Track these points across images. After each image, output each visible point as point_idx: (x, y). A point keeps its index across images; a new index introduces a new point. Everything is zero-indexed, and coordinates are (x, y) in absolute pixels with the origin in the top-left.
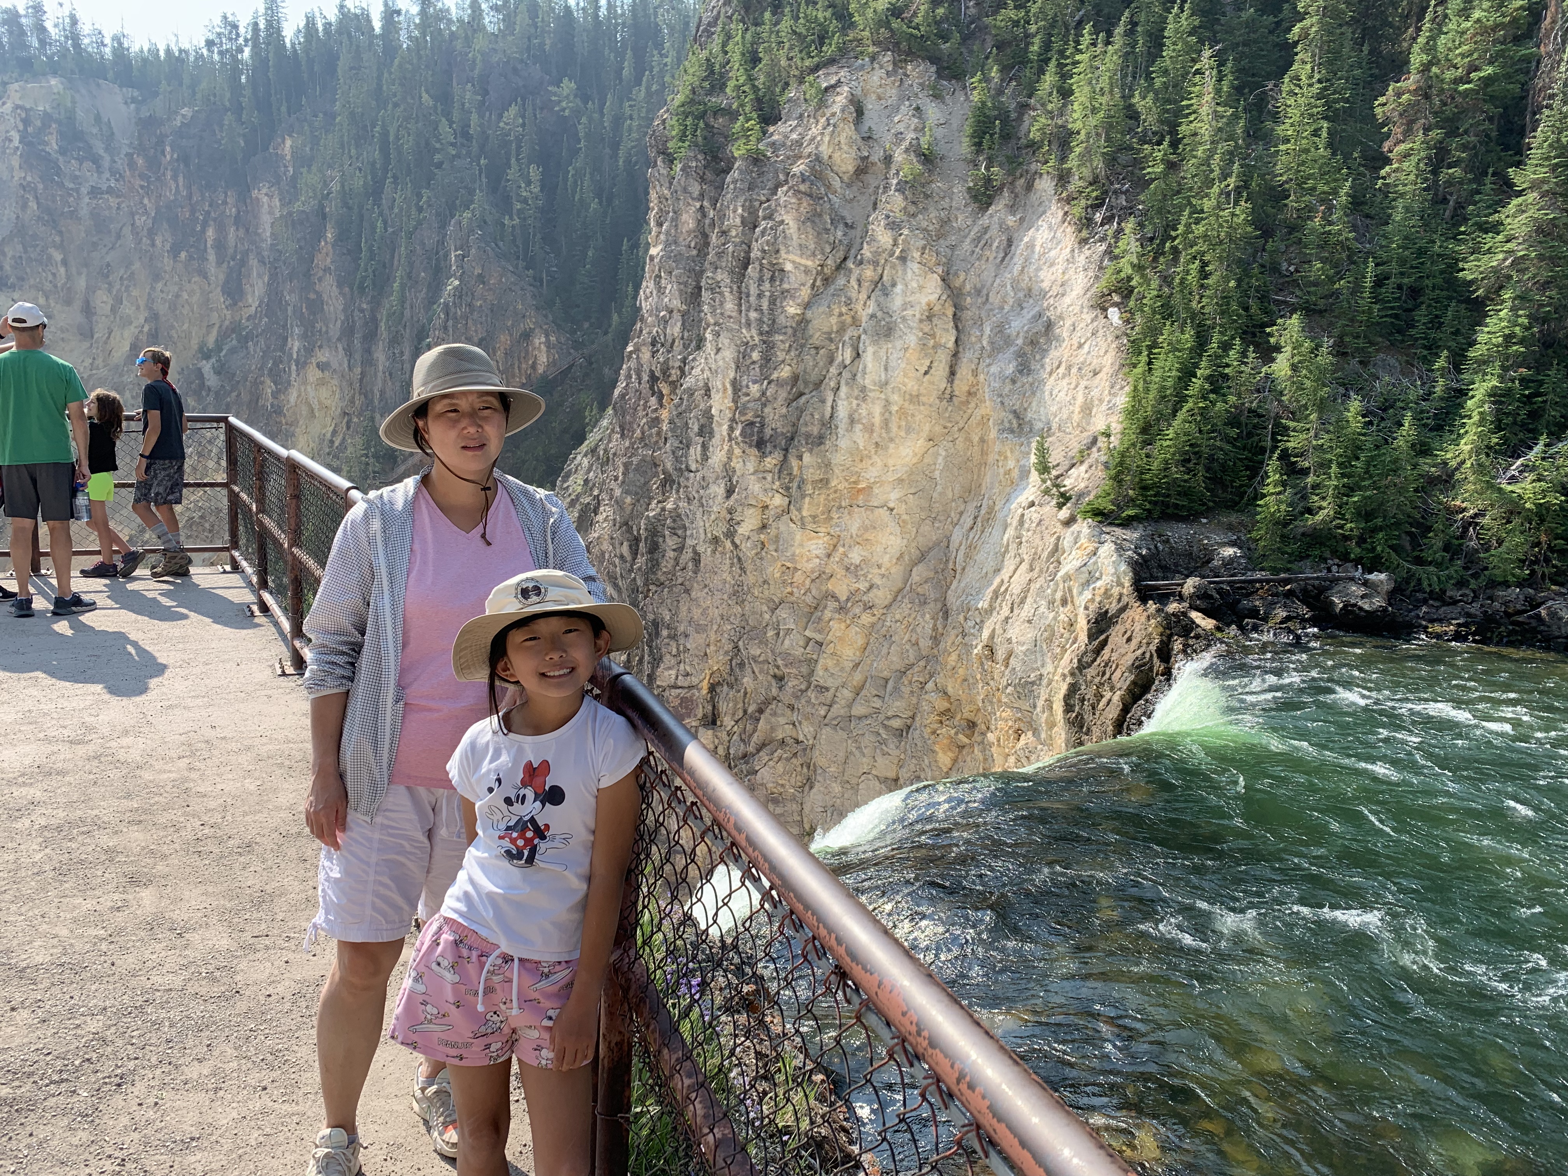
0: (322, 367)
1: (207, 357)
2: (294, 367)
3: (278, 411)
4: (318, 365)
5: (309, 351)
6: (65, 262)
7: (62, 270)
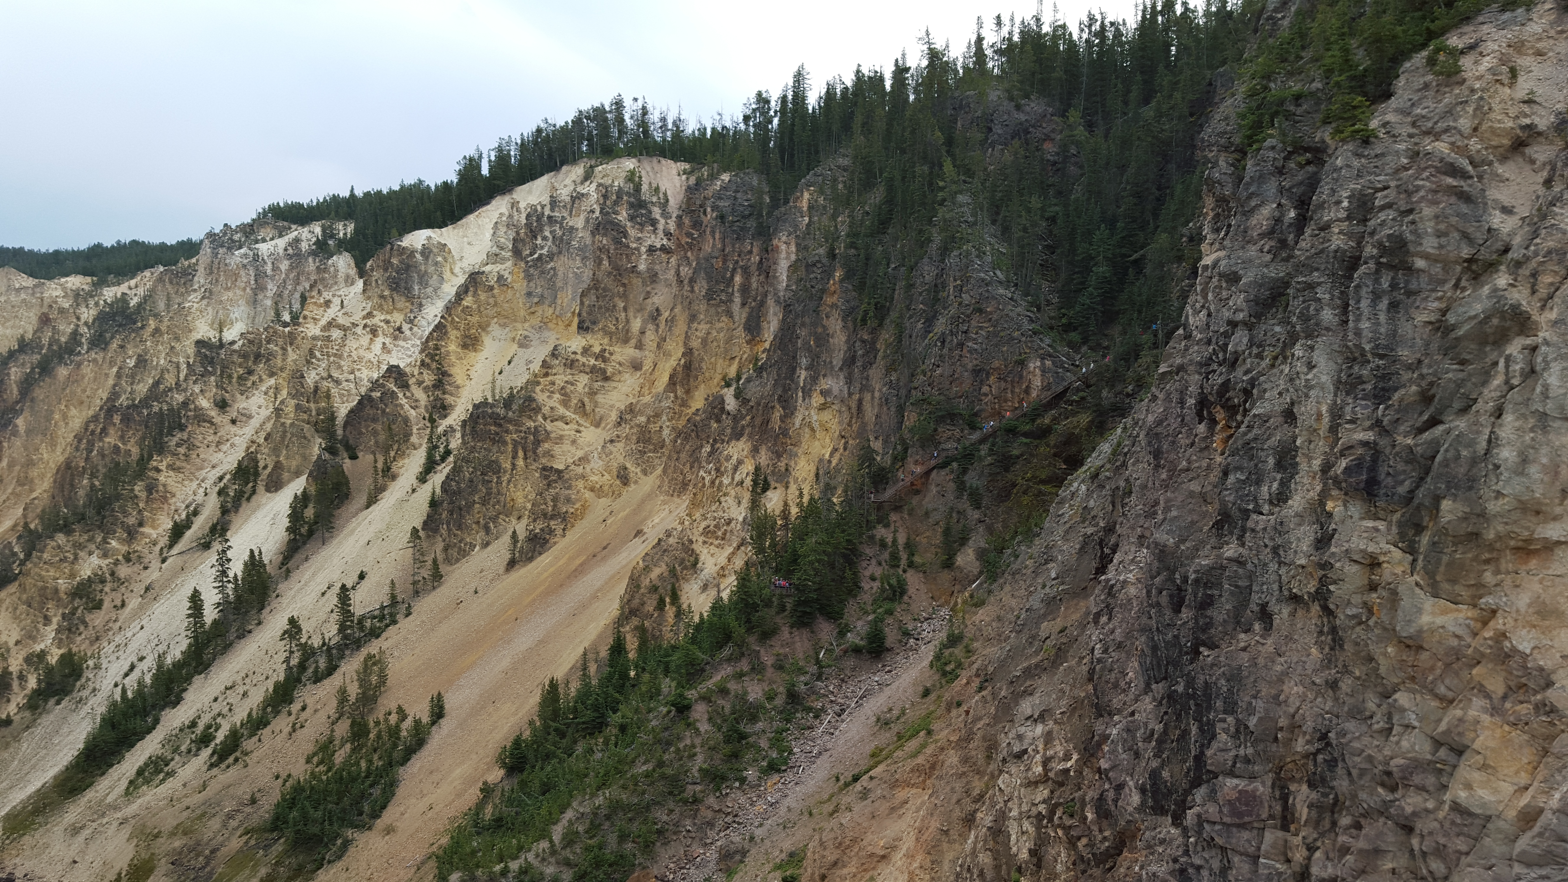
0: (824, 393)
1: (728, 385)
2: (800, 394)
3: (785, 433)
4: (821, 393)
5: (814, 379)
6: (625, 309)
7: (623, 314)
